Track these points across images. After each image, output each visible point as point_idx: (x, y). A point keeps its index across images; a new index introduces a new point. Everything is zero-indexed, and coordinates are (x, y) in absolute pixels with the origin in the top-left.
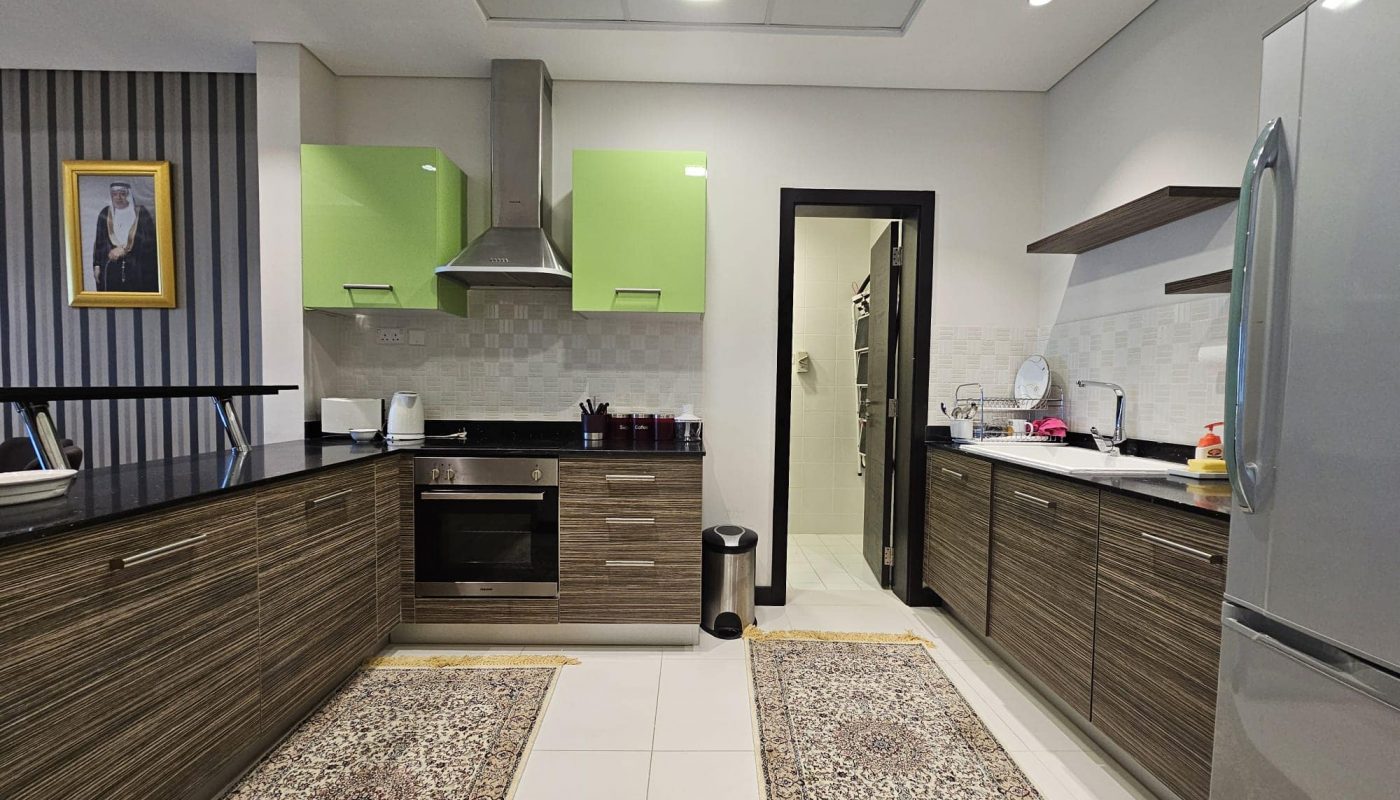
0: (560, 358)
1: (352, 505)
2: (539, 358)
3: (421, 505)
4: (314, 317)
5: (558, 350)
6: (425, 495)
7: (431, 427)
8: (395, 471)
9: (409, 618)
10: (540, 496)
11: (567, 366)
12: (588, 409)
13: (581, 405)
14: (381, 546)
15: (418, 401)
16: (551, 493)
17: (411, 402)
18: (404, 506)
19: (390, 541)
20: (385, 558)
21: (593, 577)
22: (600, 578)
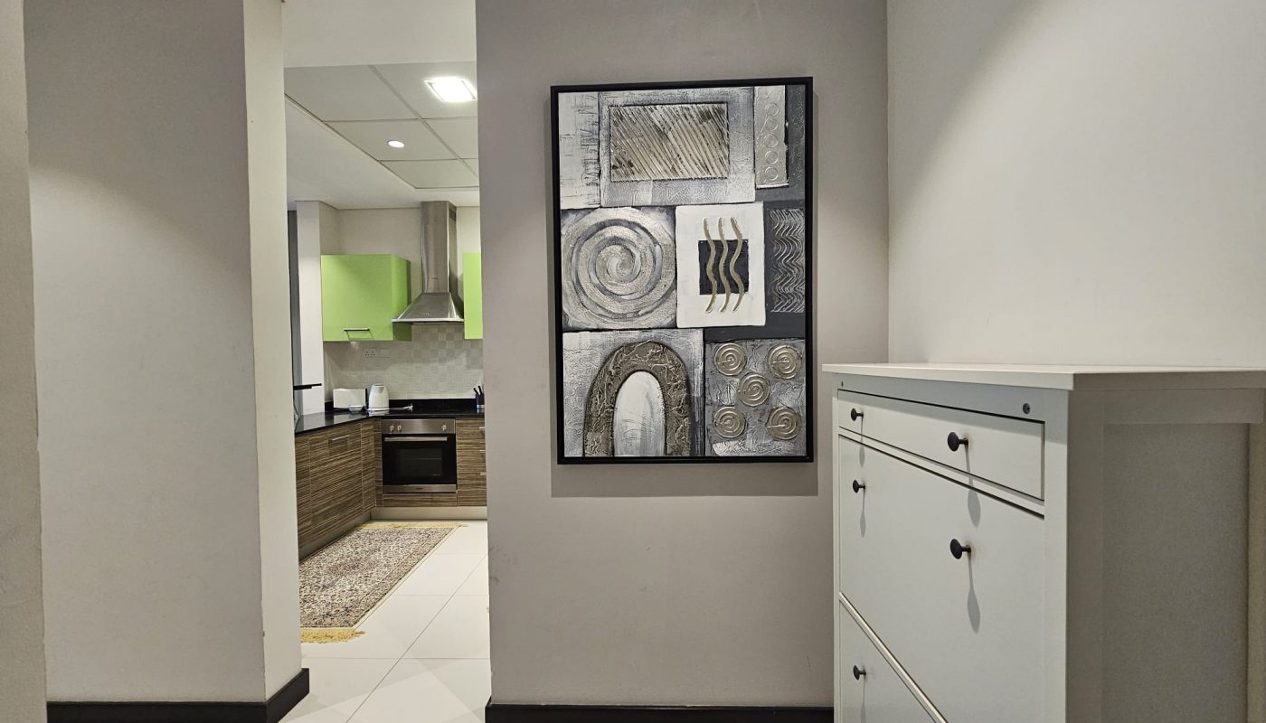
0: (465, 363)
1: (350, 443)
2: (452, 363)
3: (385, 445)
4: (328, 346)
5: (463, 359)
6: (387, 439)
7: (393, 403)
8: (372, 427)
9: (380, 504)
10: (445, 439)
11: (469, 367)
12: (478, 391)
13: (475, 389)
14: (364, 465)
15: (385, 390)
16: (452, 437)
17: (381, 390)
18: (376, 446)
19: (369, 463)
20: (366, 472)
21: (474, 482)
22: (478, 482)
